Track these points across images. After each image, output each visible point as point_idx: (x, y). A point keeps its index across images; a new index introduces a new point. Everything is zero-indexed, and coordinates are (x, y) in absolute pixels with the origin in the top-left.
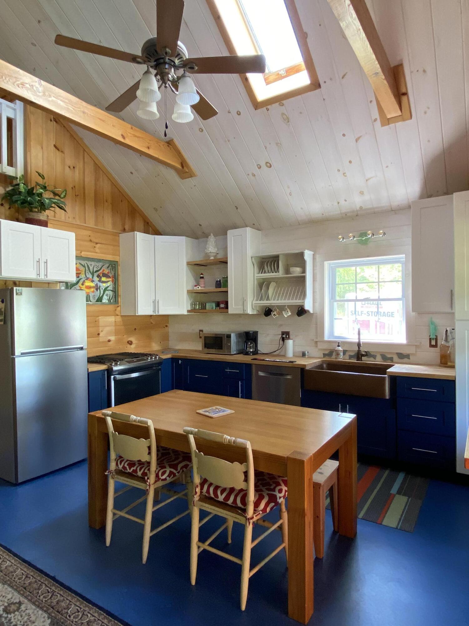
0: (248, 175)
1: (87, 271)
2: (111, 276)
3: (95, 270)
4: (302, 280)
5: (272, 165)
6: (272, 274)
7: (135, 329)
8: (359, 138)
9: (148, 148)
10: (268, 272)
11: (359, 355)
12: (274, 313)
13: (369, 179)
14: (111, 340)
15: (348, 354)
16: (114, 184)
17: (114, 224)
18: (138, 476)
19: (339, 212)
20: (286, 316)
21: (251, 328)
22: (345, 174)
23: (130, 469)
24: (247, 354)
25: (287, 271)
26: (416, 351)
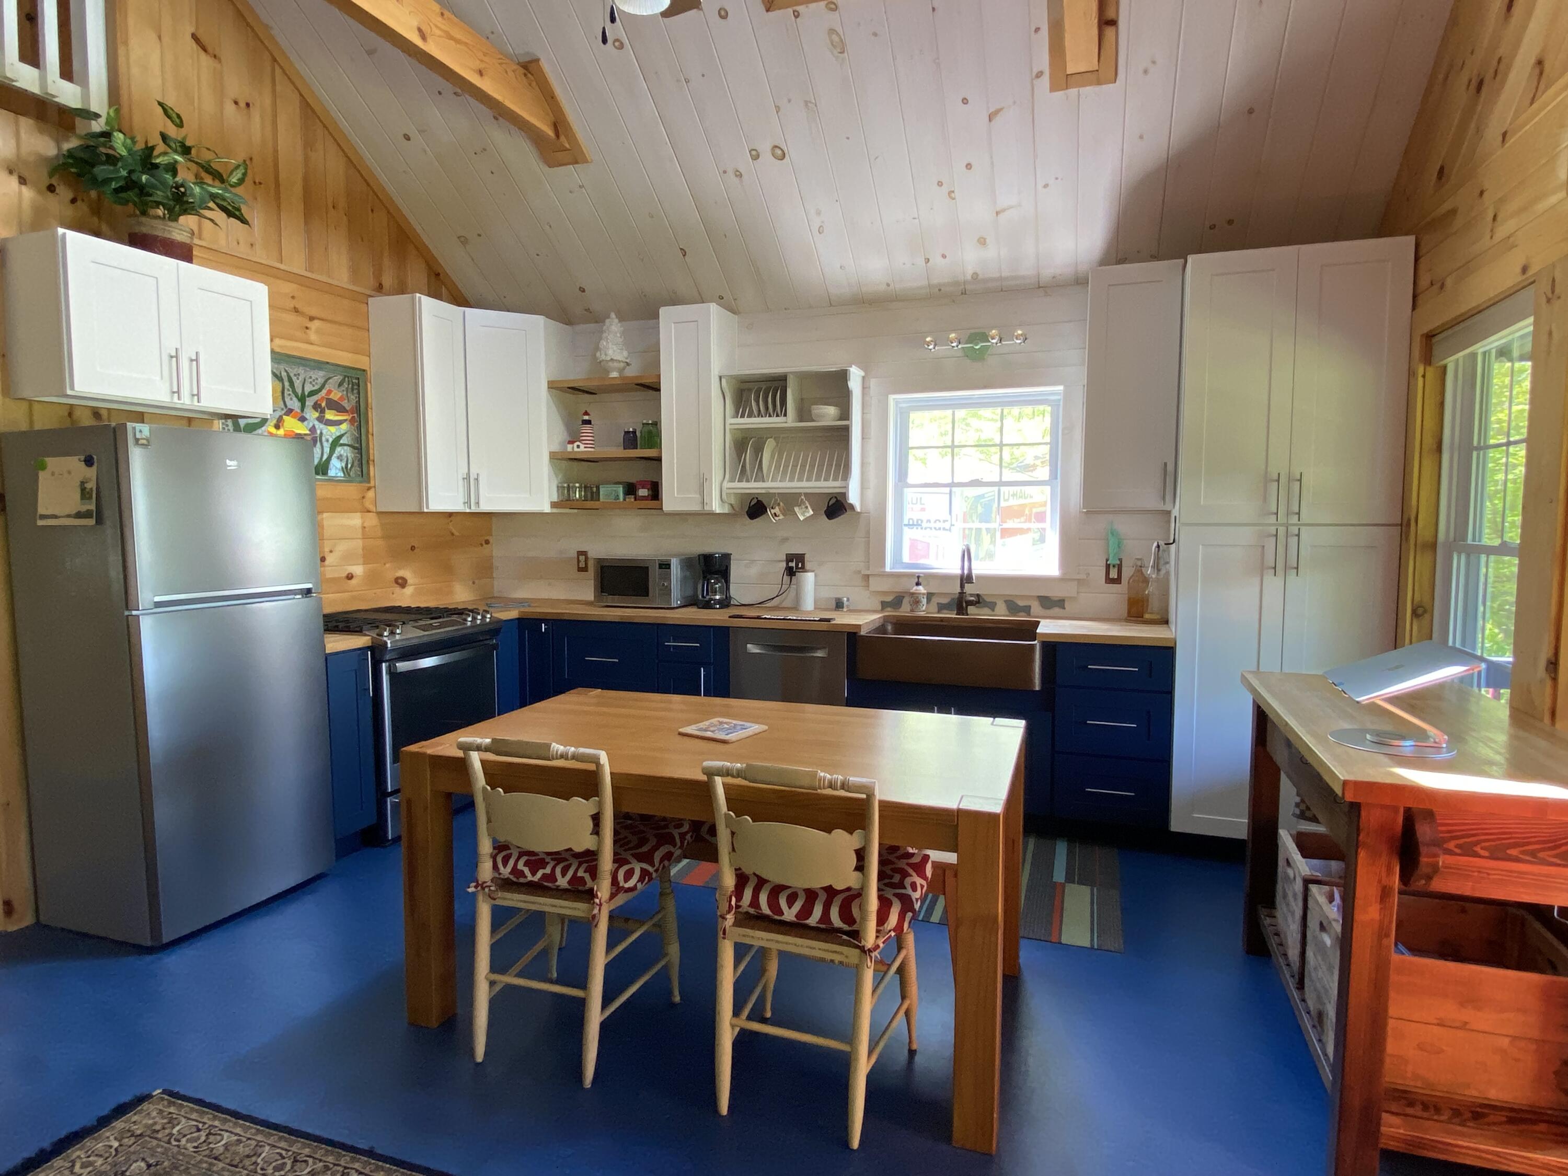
0: (725, 172)
1: (286, 392)
2: (348, 408)
3: (308, 388)
4: (840, 435)
5: (787, 156)
6: (767, 419)
7: (413, 548)
8: (997, 112)
9: (481, 73)
10: (759, 414)
11: (961, 603)
12: (773, 511)
13: (1004, 210)
14: (354, 575)
15: (935, 600)
16: (353, 163)
17: (355, 272)
18: (558, 889)
19: (925, 283)
20: (802, 518)
21: (715, 547)
22: (953, 195)
23: (534, 874)
24: (707, 605)
25: (803, 414)
26: (1078, 593)
